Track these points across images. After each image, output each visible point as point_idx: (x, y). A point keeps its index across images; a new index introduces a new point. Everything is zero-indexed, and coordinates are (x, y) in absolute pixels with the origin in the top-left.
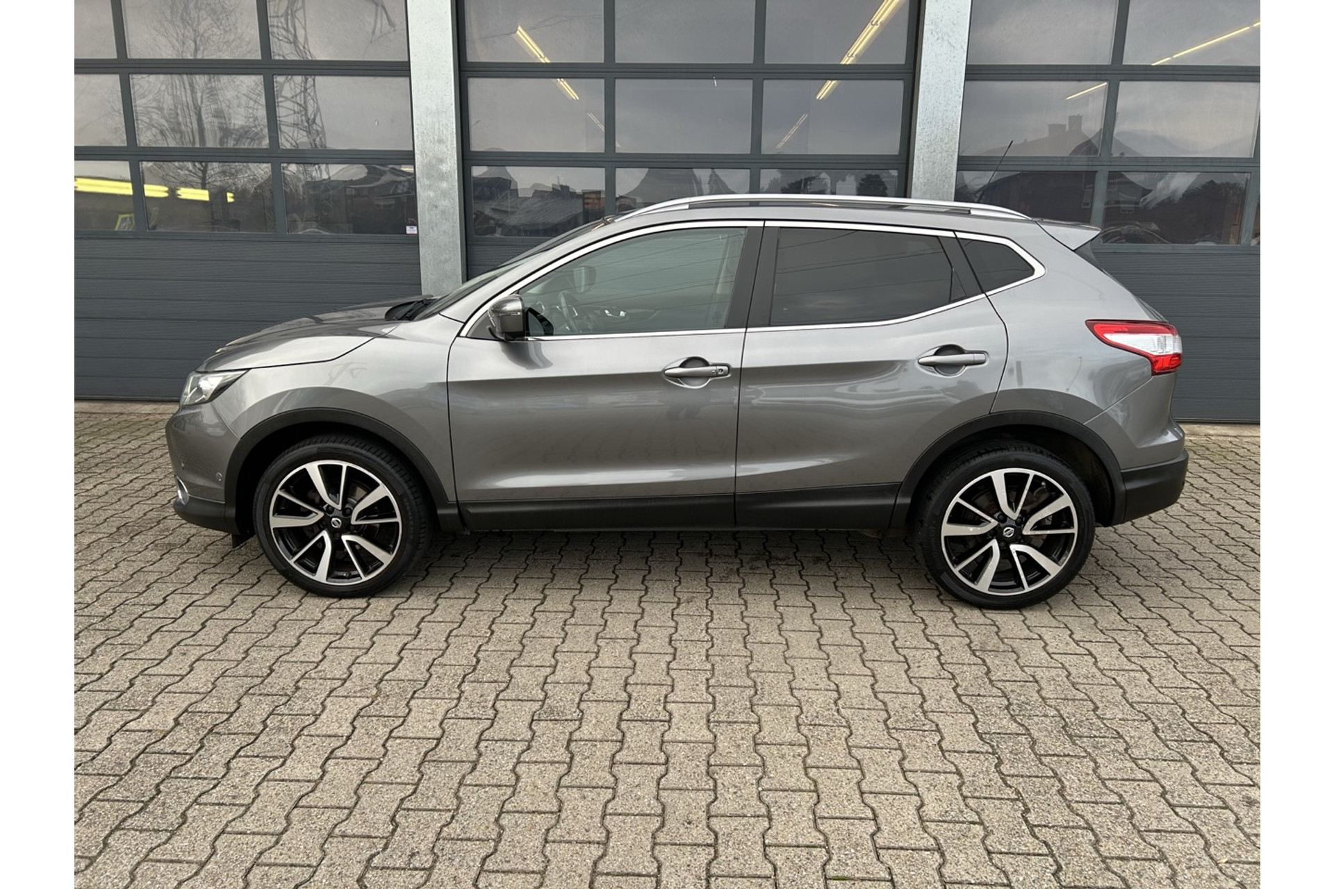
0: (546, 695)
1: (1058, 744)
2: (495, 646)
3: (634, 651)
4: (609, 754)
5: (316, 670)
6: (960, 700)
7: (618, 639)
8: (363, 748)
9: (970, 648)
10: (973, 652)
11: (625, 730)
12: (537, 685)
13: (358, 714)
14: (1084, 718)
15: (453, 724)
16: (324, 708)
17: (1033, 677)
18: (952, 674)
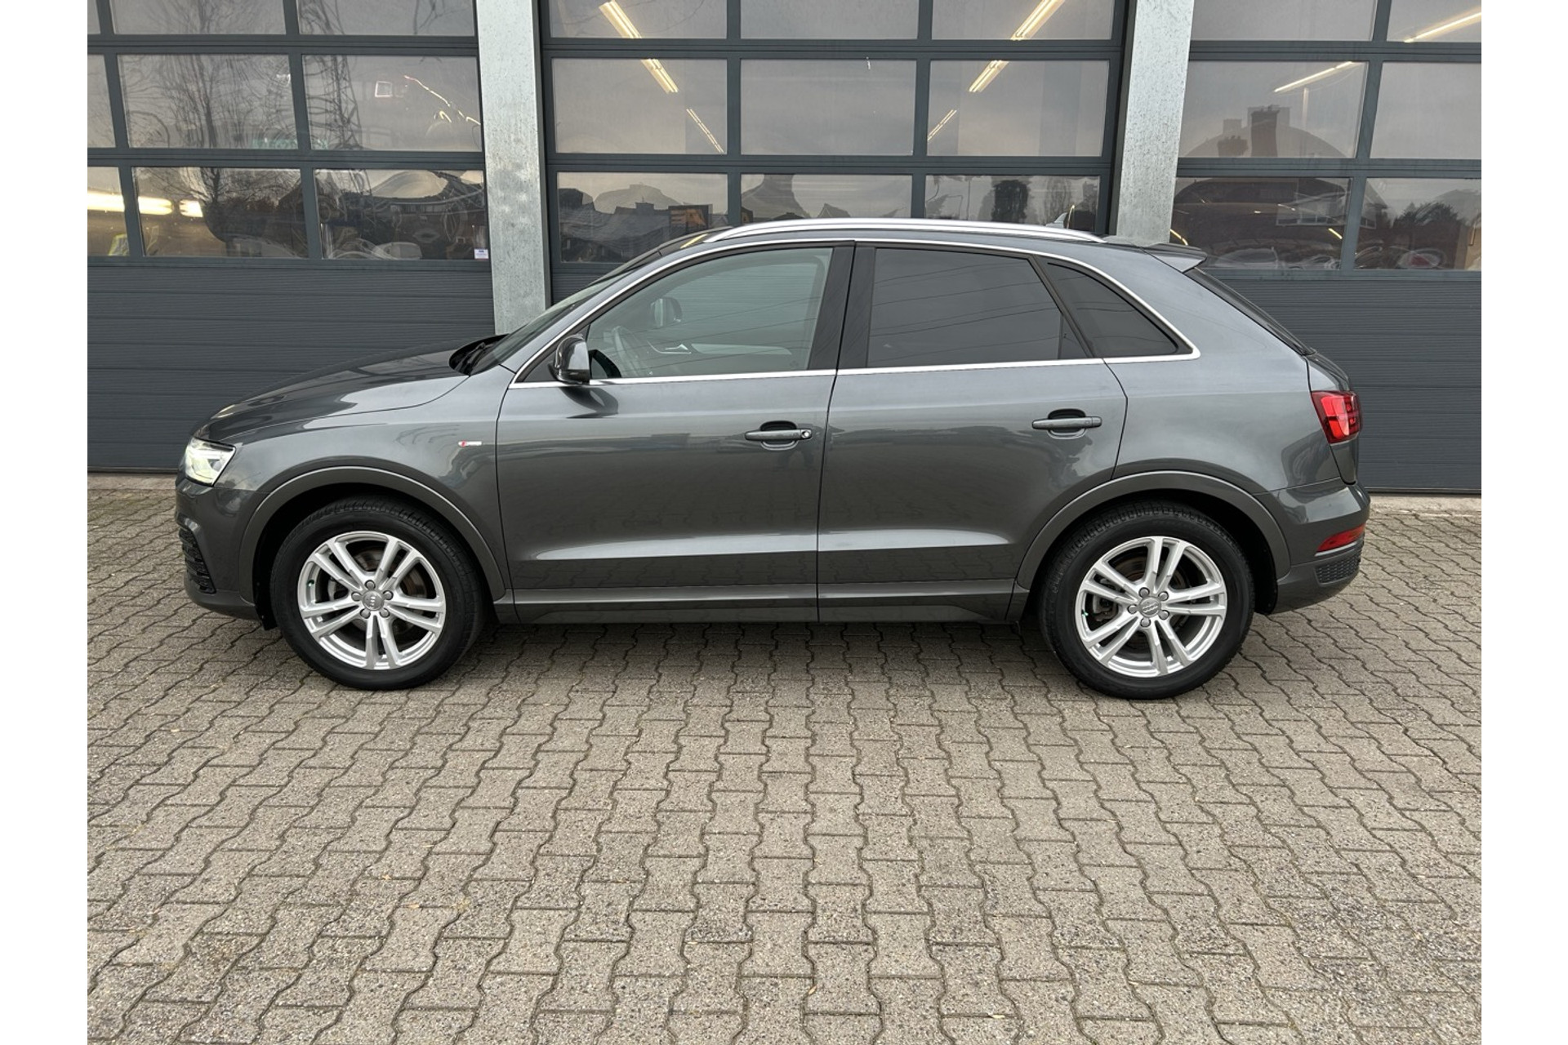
0: (698, 903)
1: (1417, 974)
2: (620, 825)
3: (809, 832)
4: (797, 999)
5: (379, 865)
6: (1268, 906)
7: (784, 812)
8: (451, 991)
9: (1259, 819)
10: (1266, 830)
11: (814, 958)
12: (685, 885)
13: (440, 934)
14: (1442, 932)
15: (574, 950)
16: (392, 925)
17: (1357, 866)
18: (1245, 862)
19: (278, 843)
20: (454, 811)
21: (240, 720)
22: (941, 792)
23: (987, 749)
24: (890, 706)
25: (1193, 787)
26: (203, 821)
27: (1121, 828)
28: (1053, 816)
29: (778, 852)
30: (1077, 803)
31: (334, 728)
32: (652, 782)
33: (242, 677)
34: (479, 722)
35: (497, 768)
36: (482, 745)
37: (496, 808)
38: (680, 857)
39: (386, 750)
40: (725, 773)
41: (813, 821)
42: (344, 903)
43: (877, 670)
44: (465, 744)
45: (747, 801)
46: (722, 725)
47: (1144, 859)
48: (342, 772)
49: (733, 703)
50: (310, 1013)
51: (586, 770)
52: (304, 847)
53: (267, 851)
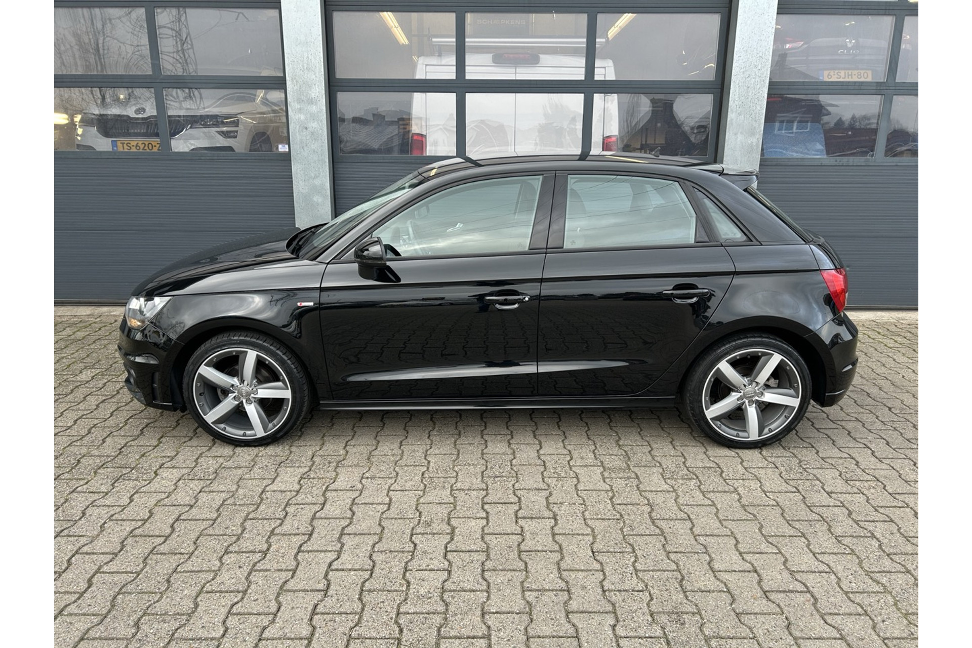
19: (134, 631)
20: (279, 595)
21: (107, 508)
22: (665, 567)
23: (690, 525)
24: (607, 486)
25: (858, 557)
26: (73, 609)
27: (816, 600)
28: (759, 589)
29: (547, 631)
30: (775, 576)
31: (180, 516)
32: (436, 562)
33: (109, 470)
35: (311, 551)
36: (298, 529)
37: (312, 591)
38: (468, 637)
39: (222, 535)
40: (492, 553)
41: (570, 598)
43: (591, 455)
44: (286, 528)
45: (514, 580)
46: (483, 508)
47: (843, 630)
48: (187, 556)
49: (487, 487)
51: (382, 552)
52: (155, 635)
53: (123, 639)
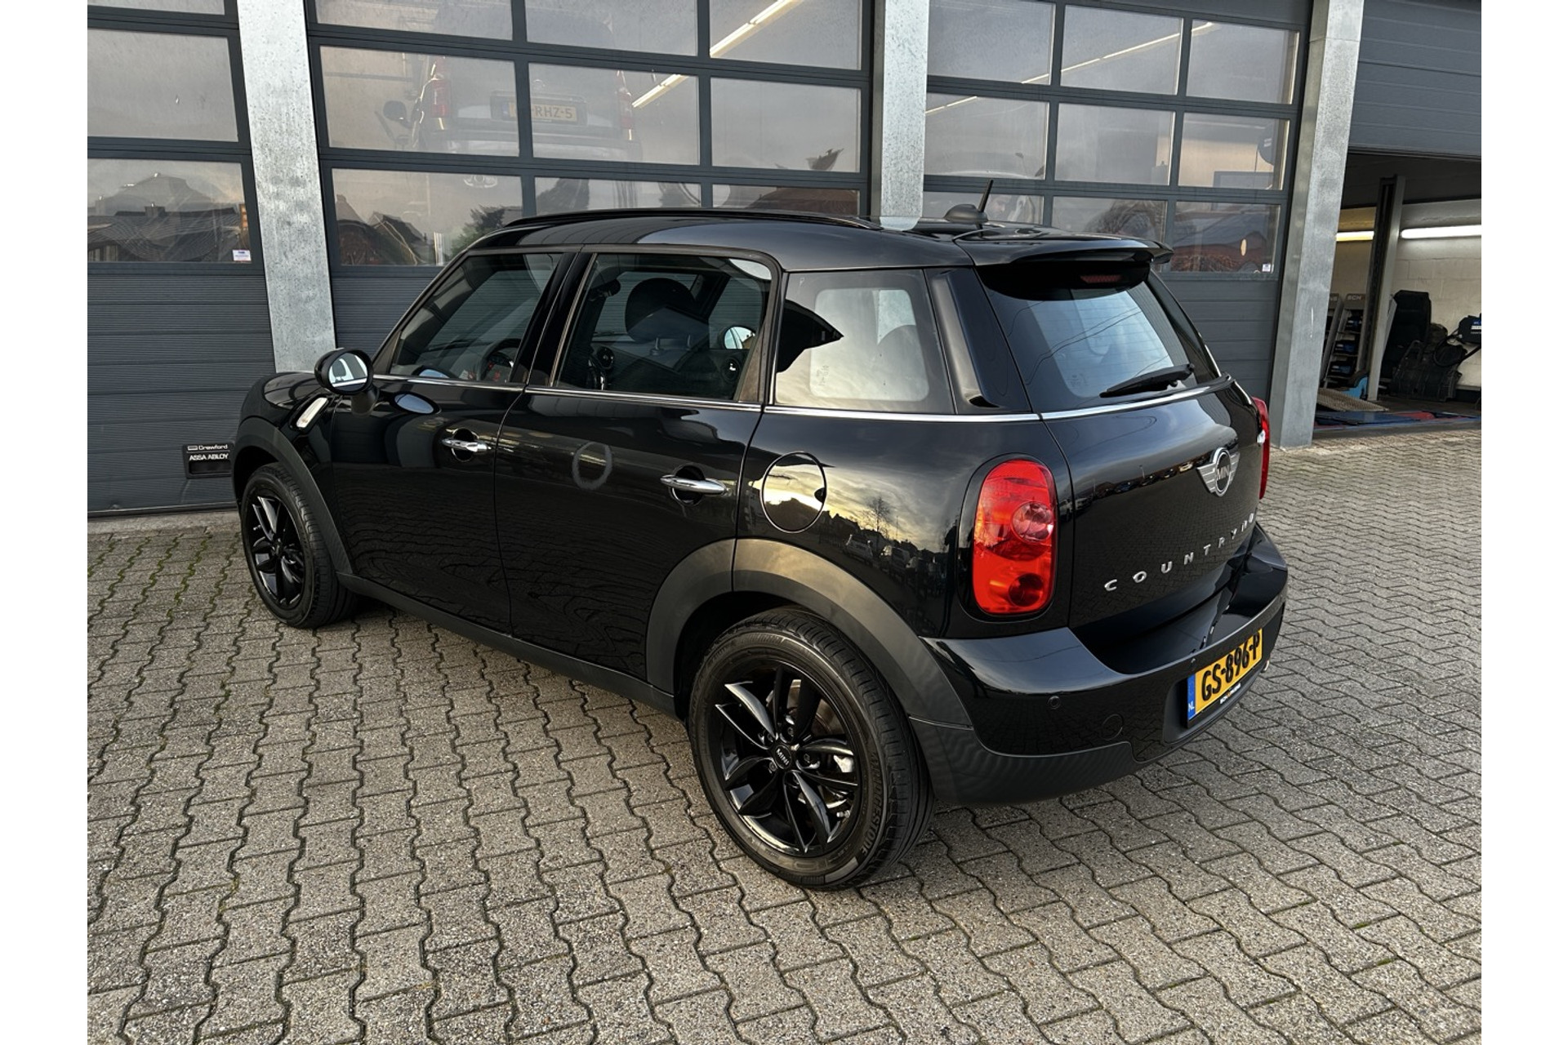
1: (1368, 758)
5: (546, 857)
8: (731, 933)
13: (672, 897)
14: (1359, 730)
16: (618, 900)
19: (416, 863)
21: (230, 767)
26: (305, 863)
31: (354, 758)
34: (510, 727)
42: (549, 894)
50: (620, 982)
